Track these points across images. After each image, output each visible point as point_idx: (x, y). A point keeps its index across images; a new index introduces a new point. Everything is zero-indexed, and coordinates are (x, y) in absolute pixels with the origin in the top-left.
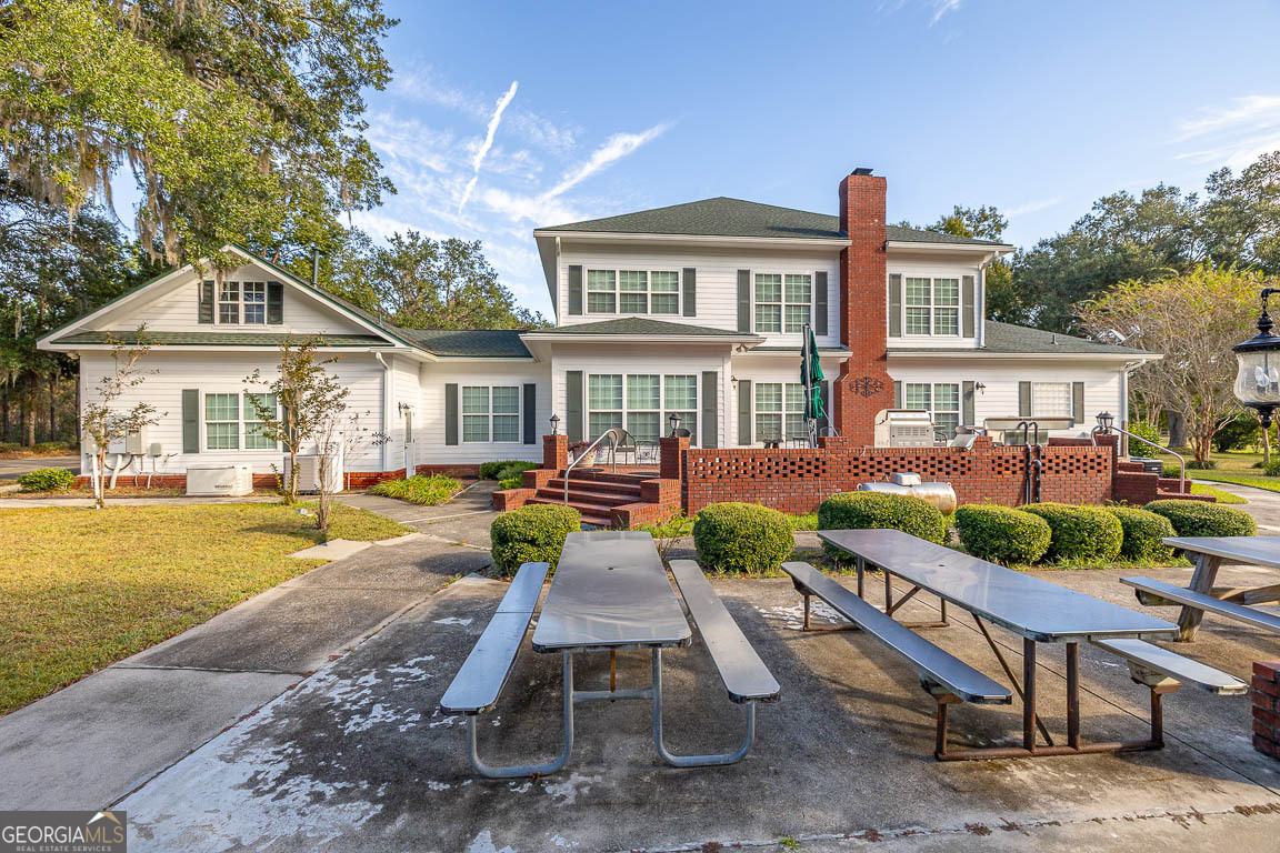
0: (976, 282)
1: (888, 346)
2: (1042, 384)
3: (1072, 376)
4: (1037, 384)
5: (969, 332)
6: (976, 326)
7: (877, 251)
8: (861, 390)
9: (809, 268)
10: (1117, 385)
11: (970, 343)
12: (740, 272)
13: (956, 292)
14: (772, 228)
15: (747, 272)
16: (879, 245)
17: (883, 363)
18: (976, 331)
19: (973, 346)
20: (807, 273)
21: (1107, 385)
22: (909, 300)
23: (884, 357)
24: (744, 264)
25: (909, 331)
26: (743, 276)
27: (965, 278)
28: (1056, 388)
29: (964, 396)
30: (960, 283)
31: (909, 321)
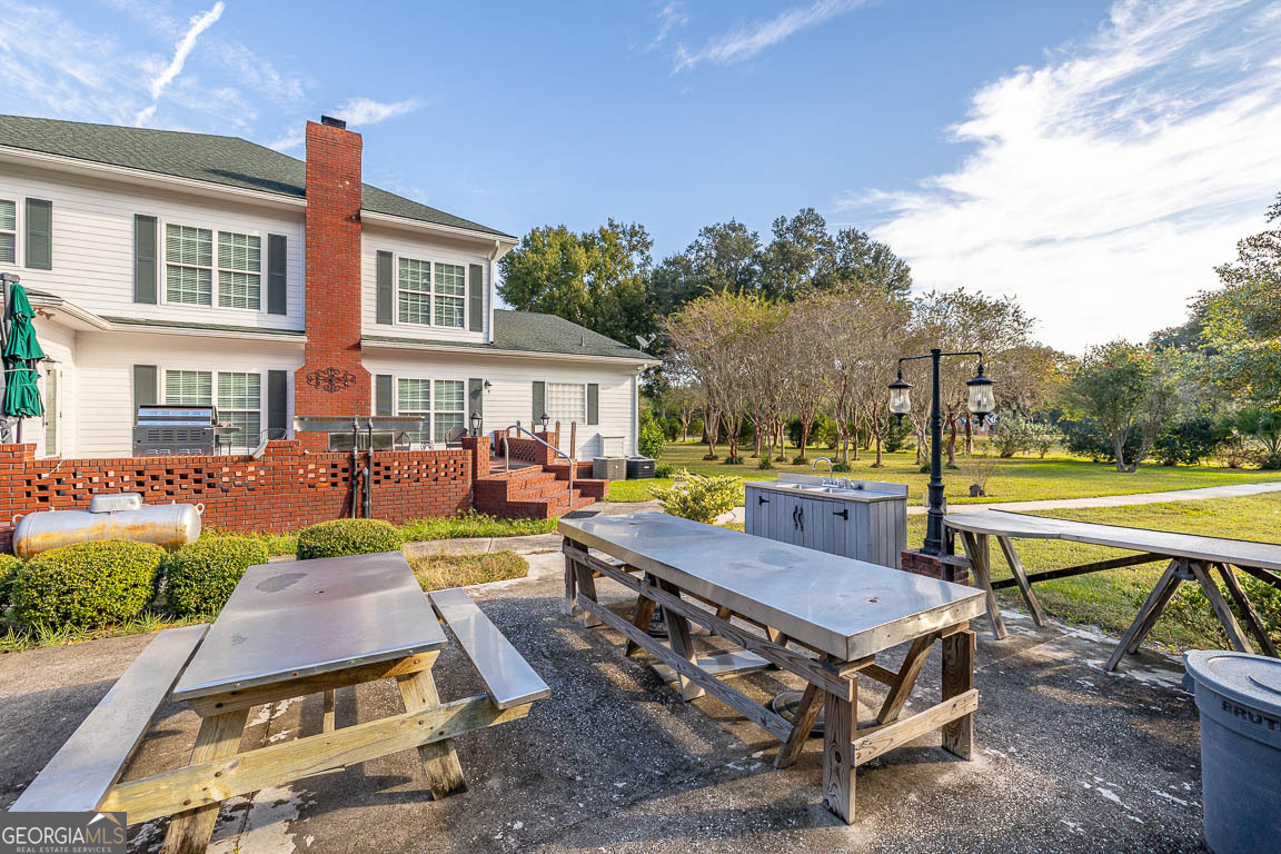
0: (484, 272)
1: (364, 332)
2: (564, 385)
3: (588, 378)
4: (551, 384)
5: (477, 325)
6: (484, 320)
7: (349, 219)
8: (322, 384)
9: (261, 229)
10: (629, 388)
11: (478, 338)
12: (139, 218)
13: (462, 281)
14: (215, 172)
15: (153, 220)
16: (351, 212)
17: (355, 353)
18: (484, 325)
19: (481, 341)
20: (255, 234)
21: (621, 387)
22: (403, 284)
23: (358, 346)
24: (147, 208)
25: (404, 318)
26: (145, 224)
27: (472, 266)
28: (573, 389)
29: (470, 394)
30: (467, 272)
31: (403, 307)
